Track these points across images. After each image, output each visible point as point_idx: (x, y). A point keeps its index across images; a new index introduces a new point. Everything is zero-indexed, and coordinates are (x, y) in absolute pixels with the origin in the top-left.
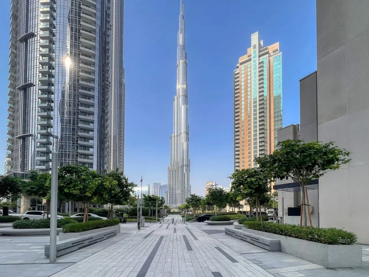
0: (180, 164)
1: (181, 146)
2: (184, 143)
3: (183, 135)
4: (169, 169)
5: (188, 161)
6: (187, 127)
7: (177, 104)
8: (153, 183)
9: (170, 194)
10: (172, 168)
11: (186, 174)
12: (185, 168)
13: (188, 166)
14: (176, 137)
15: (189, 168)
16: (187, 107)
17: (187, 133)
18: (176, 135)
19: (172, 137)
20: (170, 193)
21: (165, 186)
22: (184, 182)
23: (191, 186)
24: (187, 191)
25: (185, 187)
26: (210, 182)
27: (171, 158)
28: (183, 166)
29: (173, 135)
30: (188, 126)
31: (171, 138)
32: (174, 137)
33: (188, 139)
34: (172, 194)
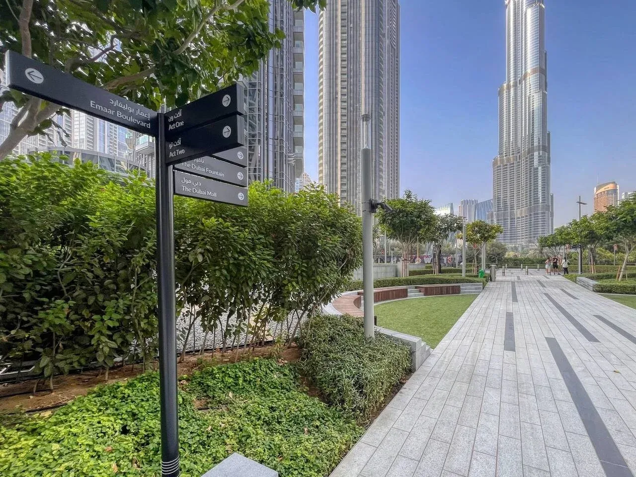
0: (524, 149)
1: (525, 107)
2: (533, 96)
3: (532, 80)
4: (495, 164)
5: (546, 136)
6: (542, 56)
7: (515, 14)
8: (462, 202)
9: (498, 220)
10: (502, 161)
11: (540, 168)
12: (536, 154)
13: (546, 148)
14: (512, 90)
15: (549, 155)
16: (540, 6)
17: (542, 71)
18: (512, 83)
19: (503, 90)
20: (498, 215)
21: (486, 204)
22: (535, 189)
23: (552, 197)
24: (543, 208)
25: (536, 200)
26: (609, 183)
27: (501, 138)
28: (531, 151)
29: (505, 85)
30: (546, 54)
31: (500, 93)
32: (509, 88)
33: (543, 85)
34: (505, 219)
